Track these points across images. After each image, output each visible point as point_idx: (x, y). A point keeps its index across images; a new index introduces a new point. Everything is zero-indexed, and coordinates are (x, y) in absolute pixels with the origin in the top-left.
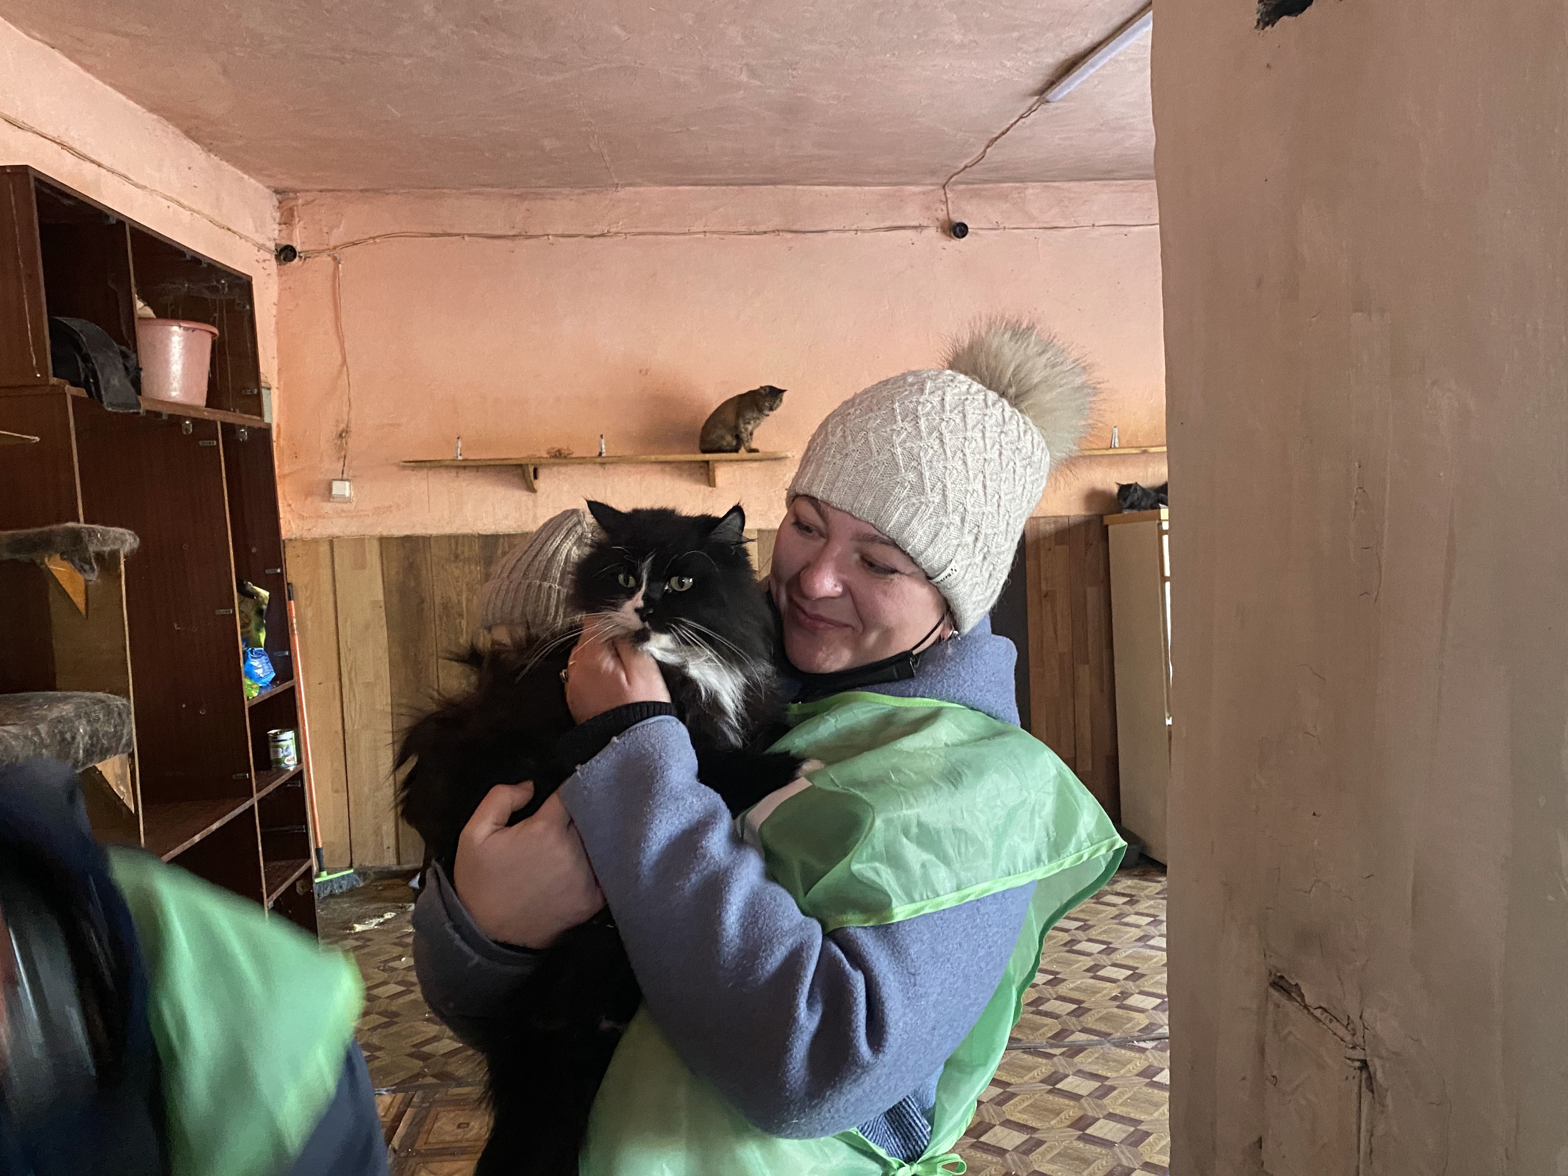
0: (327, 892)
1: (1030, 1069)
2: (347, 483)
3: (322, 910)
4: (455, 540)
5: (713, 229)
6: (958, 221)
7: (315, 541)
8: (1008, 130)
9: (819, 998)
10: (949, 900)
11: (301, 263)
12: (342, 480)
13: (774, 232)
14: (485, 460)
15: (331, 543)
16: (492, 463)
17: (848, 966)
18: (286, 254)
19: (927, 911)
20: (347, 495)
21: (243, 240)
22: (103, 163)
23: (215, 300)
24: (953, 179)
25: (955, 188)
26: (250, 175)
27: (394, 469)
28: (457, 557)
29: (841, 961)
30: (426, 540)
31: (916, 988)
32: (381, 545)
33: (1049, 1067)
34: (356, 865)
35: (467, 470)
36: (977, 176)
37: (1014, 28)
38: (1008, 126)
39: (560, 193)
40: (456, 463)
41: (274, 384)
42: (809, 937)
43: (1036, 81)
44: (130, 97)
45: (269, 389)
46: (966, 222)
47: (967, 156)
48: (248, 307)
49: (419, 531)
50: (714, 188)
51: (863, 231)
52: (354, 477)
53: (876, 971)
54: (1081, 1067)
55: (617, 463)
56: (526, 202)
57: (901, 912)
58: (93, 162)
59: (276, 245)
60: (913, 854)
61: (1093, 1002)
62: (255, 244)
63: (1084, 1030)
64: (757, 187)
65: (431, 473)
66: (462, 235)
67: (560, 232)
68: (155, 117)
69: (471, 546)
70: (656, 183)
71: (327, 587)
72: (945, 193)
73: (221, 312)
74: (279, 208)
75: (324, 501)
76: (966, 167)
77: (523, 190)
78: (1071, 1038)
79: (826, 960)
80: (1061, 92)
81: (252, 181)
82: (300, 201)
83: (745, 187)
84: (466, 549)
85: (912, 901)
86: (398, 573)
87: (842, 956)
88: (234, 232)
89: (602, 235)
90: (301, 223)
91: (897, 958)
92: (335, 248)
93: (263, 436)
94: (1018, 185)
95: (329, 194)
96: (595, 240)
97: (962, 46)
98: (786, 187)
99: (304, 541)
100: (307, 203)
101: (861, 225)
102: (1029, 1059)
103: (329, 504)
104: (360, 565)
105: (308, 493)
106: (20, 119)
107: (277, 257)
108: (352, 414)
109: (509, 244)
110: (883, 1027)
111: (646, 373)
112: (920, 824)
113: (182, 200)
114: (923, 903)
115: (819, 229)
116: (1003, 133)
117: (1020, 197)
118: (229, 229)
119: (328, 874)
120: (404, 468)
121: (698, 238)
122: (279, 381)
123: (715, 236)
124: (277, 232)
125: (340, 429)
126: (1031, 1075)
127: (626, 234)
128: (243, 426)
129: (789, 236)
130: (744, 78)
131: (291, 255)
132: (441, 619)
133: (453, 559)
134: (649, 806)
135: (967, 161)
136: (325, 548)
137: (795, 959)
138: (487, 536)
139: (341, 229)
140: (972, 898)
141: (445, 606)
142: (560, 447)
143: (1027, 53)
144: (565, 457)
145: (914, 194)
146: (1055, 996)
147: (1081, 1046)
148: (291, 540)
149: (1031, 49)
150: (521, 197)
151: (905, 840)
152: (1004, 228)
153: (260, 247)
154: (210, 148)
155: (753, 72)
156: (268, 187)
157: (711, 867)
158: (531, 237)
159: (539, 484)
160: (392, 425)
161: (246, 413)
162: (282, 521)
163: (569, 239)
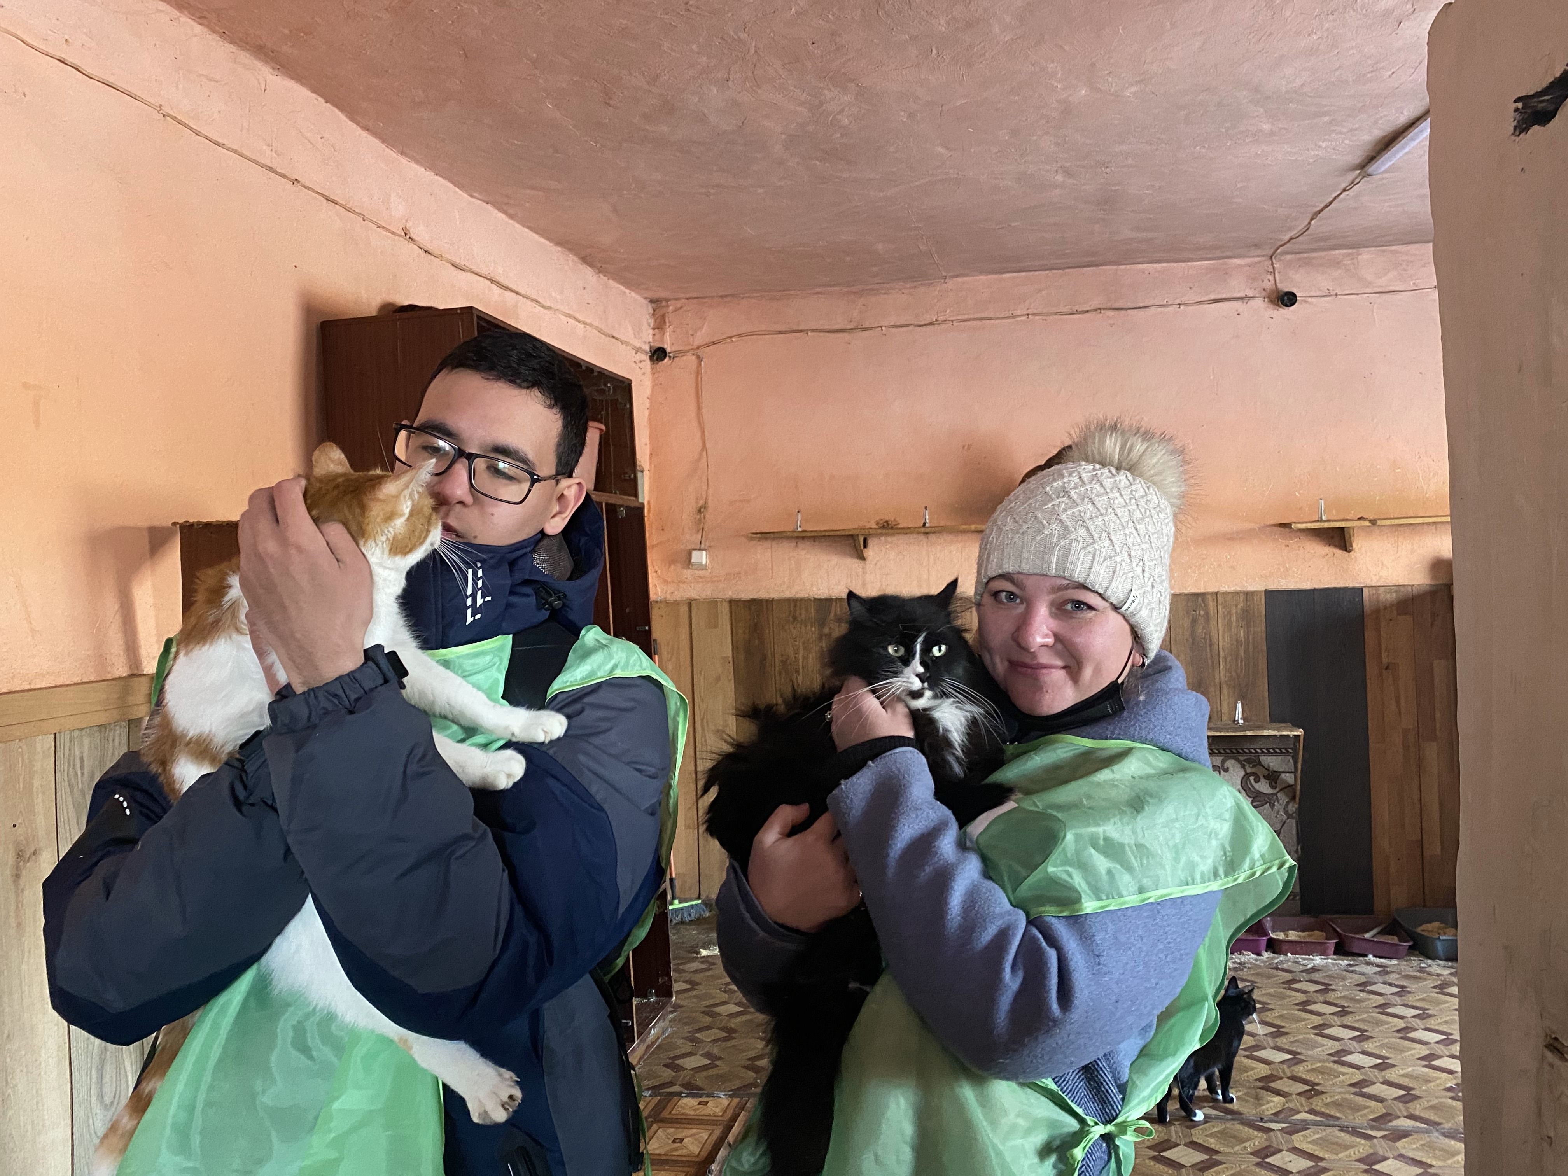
0: (679, 918)
1: (1347, 1147)
2: (704, 553)
3: (674, 934)
4: (794, 602)
5: (1035, 312)
6: (1286, 290)
7: (677, 603)
8: (1331, 203)
9: (1021, 967)
10: (1132, 900)
11: (670, 362)
12: (699, 550)
13: (1096, 310)
14: (821, 531)
15: (690, 605)
16: (827, 534)
17: (1044, 944)
18: (658, 354)
19: (1112, 908)
20: (704, 563)
21: (624, 346)
22: (520, 291)
23: (601, 401)
24: (1279, 251)
25: (1282, 258)
26: (630, 289)
27: (743, 539)
28: (795, 618)
29: (1038, 939)
30: (769, 602)
31: (1101, 966)
32: (731, 606)
33: (1367, 1147)
34: (703, 897)
35: (806, 540)
36: (1304, 246)
37: (1325, 114)
38: (1331, 199)
39: (892, 288)
40: (796, 534)
41: (646, 467)
42: (1016, 920)
43: (1357, 157)
44: (542, 236)
45: (642, 472)
46: (1295, 291)
47: (1290, 229)
48: (628, 406)
49: (763, 595)
50: (1037, 273)
51: (1186, 304)
52: (710, 547)
53: (1066, 950)
54: (1403, 1152)
55: (940, 532)
56: (862, 299)
57: (1089, 906)
58: (513, 291)
59: (651, 347)
60: (1101, 863)
61: (1426, 1091)
62: (634, 348)
63: (1411, 1117)
64: (1082, 270)
65: (774, 543)
66: (806, 331)
67: (892, 323)
68: (560, 249)
69: (807, 610)
70: (982, 272)
71: (685, 644)
72: (1272, 264)
73: (607, 409)
74: (653, 315)
75: (683, 568)
76: (1291, 239)
77: (860, 287)
78: (1395, 1123)
79: (1027, 941)
80: (1383, 164)
81: (633, 294)
82: (671, 308)
83: (1067, 270)
84: (803, 612)
85: (1099, 899)
86: (744, 633)
87: (1040, 936)
88: (617, 339)
89: (931, 324)
90: (672, 326)
91: (1084, 943)
92: (698, 348)
93: (637, 514)
94: (1350, 251)
95: (695, 301)
96: (924, 328)
97: (1272, 134)
98: (1108, 267)
99: (666, 602)
100: (676, 310)
101: (1185, 299)
102: (1346, 1137)
103: (689, 571)
104: (713, 624)
105: (672, 560)
106: (461, 262)
107: (651, 358)
108: (711, 491)
109: (846, 336)
110: (1070, 991)
111: (969, 449)
112: (1106, 839)
113: (578, 315)
114: (1109, 901)
115: (1141, 305)
116: (1326, 206)
117: (1354, 264)
118: (613, 337)
119: (680, 903)
120: (752, 539)
121: (1021, 321)
122: (650, 463)
123: (1038, 317)
124: (651, 336)
125: (700, 505)
126: (1347, 1153)
127: (953, 321)
128: (621, 506)
129: (1111, 313)
130: (1059, 178)
131: (662, 355)
132: (780, 674)
133: (791, 619)
134: (896, 813)
135: (1292, 234)
136: (684, 609)
137: (1003, 936)
138: (820, 600)
139: (704, 331)
140: (1151, 900)
141: (784, 662)
142: (887, 518)
143: (1341, 133)
144: (892, 528)
145: (1240, 266)
146: (1381, 1080)
147: (1407, 1131)
148: (657, 602)
149: (1345, 130)
150: (859, 294)
151: (1092, 851)
152: (1336, 295)
153: (638, 350)
154: (600, 271)
155: (1067, 172)
156: (646, 298)
157: (942, 862)
158: (867, 329)
159: (869, 553)
160: (741, 501)
161: (624, 494)
162: (651, 586)
163: (899, 329)
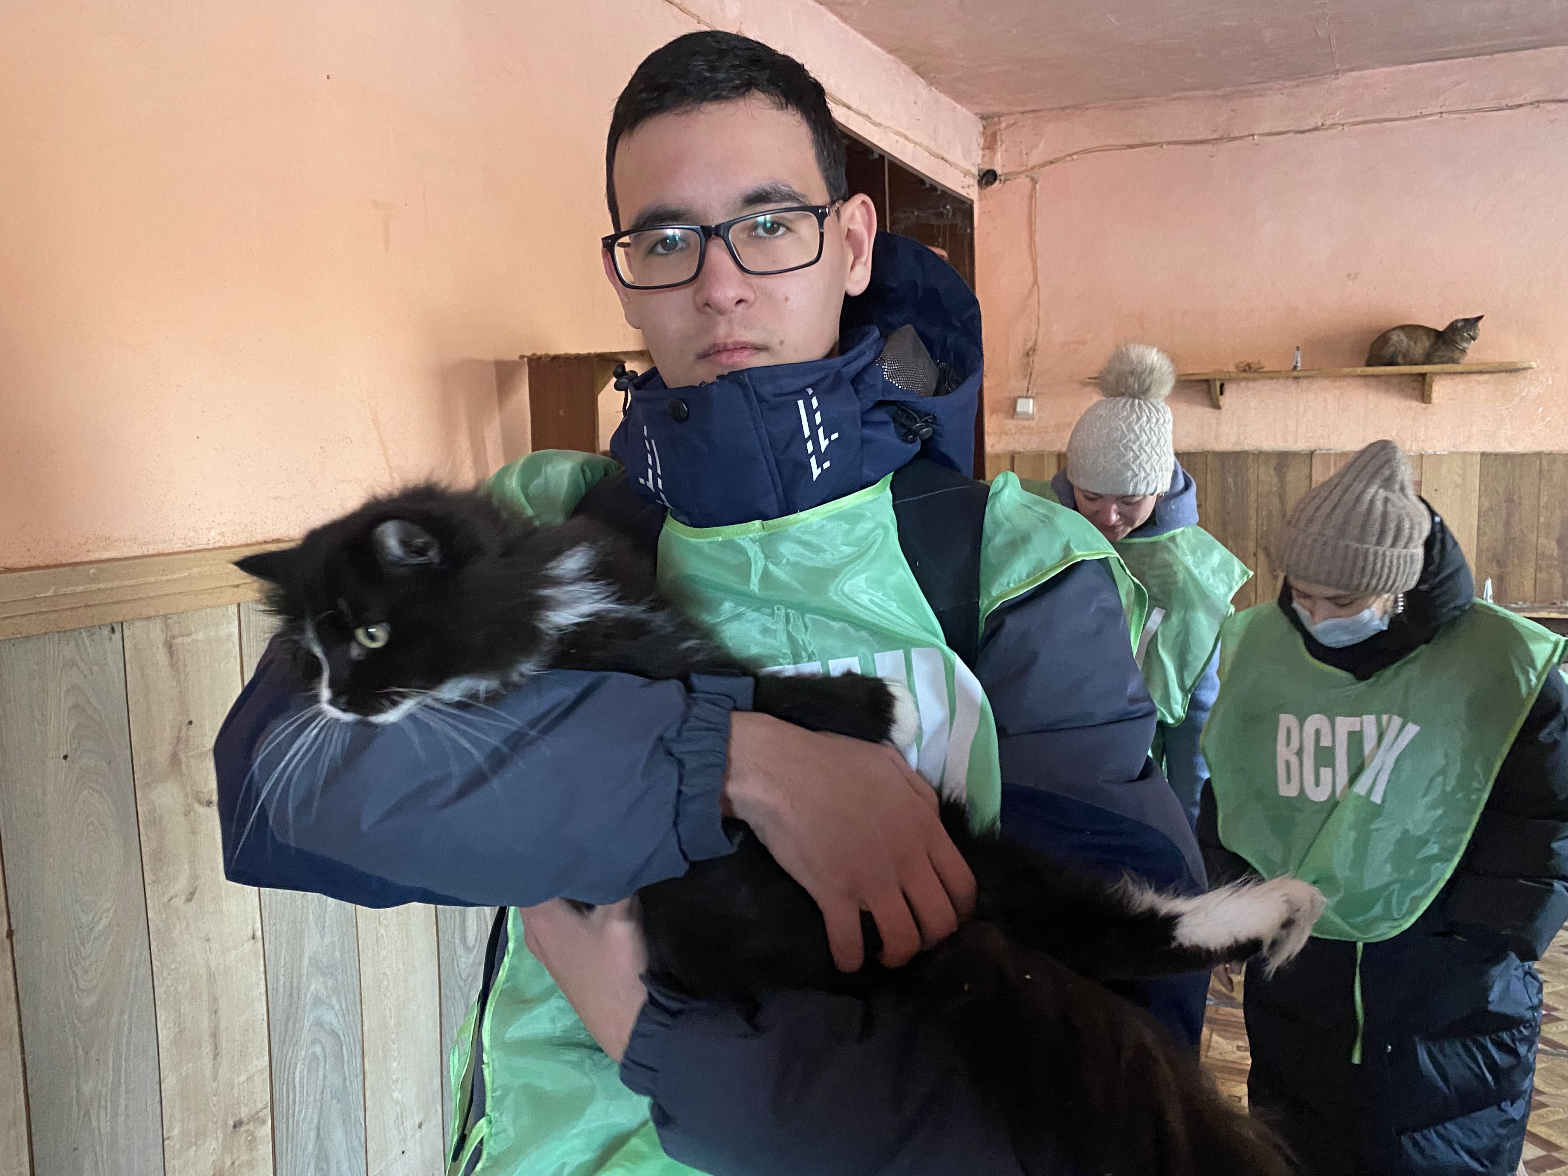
2: (1031, 401)
5: (1450, 109)
7: (998, 456)
11: (1000, 186)
12: (1026, 397)
13: (1532, 104)
15: (1013, 458)
18: (988, 177)
20: (1031, 412)
21: (953, 167)
23: (939, 226)
26: (962, 104)
27: (1075, 385)
39: (1270, 88)
48: (969, 230)
50: (1457, 60)
52: (1038, 394)
55: (1313, 377)
56: (1232, 102)
59: (979, 170)
62: (961, 169)
66: (1161, 144)
67: (1267, 131)
70: (1383, 64)
73: (945, 236)
74: (983, 133)
75: (1006, 418)
77: (1229, 89)
81: (964, 110)
82: (1003, 125)
83: (1496, 56)
88: (946, 161)
89: (1316, 129)
90: (1003, 146)
92: (1033, 168)
95: (1031, 115)
96: (1307, 135)
100: (1009, 126)
103: (1014, 422)
105: (994, 410)
107: (980, 182)
108: (1041, 333)
109: (1209, 148)
111: (1355, 278)
118: (942, 158)
120: (1086, 384)
121: (1431, 121)
123: (1453, 116)
124: (980, 157)
125: (1028, 347)
127: (1343, 125)
129: (1552, 106)
131: (992, 178)
136: (1006, 462)
139: (1040, 149)
142: (1250, 361)
144: (1255, 371)
150: (1227, 97)
153: (966, 173)
154: (932, 82)
156: (976, 114)
158: (1235, 139)
159: (1225, 401)
160: (1076, 342)
163: (1276, 137)
